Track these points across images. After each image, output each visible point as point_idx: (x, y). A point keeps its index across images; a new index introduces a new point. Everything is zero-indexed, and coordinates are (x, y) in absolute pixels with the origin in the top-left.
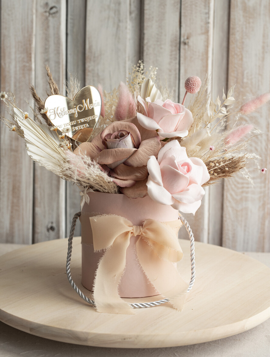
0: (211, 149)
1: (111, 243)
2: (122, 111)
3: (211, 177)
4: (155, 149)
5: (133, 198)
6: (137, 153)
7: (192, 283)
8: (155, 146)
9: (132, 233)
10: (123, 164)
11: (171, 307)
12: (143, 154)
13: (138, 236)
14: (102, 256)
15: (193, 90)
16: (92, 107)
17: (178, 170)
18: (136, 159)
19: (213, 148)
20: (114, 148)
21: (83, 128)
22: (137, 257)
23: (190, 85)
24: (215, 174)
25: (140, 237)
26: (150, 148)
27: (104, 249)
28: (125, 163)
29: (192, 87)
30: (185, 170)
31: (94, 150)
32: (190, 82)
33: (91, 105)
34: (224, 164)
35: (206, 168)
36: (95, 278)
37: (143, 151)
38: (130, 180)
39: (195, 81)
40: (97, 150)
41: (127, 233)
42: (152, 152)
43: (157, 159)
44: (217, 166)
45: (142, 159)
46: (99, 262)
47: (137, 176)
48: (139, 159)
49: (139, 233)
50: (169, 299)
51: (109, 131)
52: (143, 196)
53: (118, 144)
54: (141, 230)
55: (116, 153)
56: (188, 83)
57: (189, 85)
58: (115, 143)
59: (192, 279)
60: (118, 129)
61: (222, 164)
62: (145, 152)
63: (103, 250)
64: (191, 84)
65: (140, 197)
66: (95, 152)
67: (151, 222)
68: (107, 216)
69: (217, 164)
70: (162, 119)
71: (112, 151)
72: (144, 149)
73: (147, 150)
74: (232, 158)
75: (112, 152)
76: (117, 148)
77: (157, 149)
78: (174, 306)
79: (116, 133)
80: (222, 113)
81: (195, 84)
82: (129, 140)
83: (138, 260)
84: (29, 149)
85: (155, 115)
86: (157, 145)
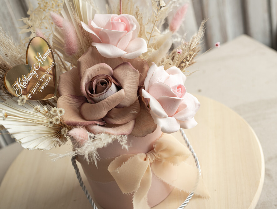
0: (179, 53)
4: (136, 79)
5: (143, 136)
8: (135, 76)
10: (116, 109)
11: (199, 197)
12: (129, 90)
16: (45, 59)
17: (176, 97)
18: (126, 98)
19: (181, 52)
20: (103, 100)
21: (47, 84)
26: (132, 81)
28: (117, 107)
31: (71, 101)
33: (44, 57)
34: (191, 59)
37: (128, 88)
38: (131, 121)
40: (72, 98)
42: (135, 84)
45: (130, 95)
47: (134, 114)
48: (128, 97)
50: (194, 192)
52: (152, 132)
53: (105, 94)
54: (155, 155)
55: (108, 104)
58: (103, 96)
60: (92, 76)
62: (130, 87)
65: (150, 133)
66: (72, 102)
70: (119, 41)
71: (102, 103)
72: (127, 85)
73: (130, 84)
75: (104, 104)
76: (106, 98)
78: (201, 196)
84: (22, 141)
85: (111, 39)
86: (135, 74)
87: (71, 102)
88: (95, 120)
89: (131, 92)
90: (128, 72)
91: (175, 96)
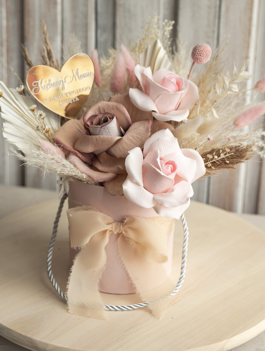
0: (209, 139)
1: (87, 241)
2: (117, 83)
3: (207, 172)
4: (143, 137)
5: (112, 195)
6: (121, 142)
7: (179, 284)
8: (143, 134)
9: (110, 231)
10: (105, 153)
11: (150, 312)
12: (128, 142)
13: (119, 235)
14: (78, 253)
15: (200, 61)
18: (120, 148)
19: (212, 139)
20: (96, 135)
21: (71, 102)
22: (118, 254)
23: (197, 55)
24: (212, 167)
25: (121, 235)
26: (137, 136)
27: (79, 246)
28: (108, 152)
29: (198, 58)
30: (169, 170)
32: (197, 52)
34: (224, 157)
35: (202, 160)
36: (70, 274)
37: (128, 140)
38: (111, 173)
39: (202, 51)
41: (105, 232)
42: (139, 141)
43: (142, 150)
44: (215, 159)
45: (126, 148)
46: (74, 259)
47: (119, 169)
48: (123, 149)
49: (119, 231)
50: (149, 303)
51: (94, 112)
53: (100, 131)
54: (121, 228)
55: (97, 141)
56: (195, 52)
57: (195, 55)
58: (96, 130)
59: (180, 280)
60: (104, 110)
61: (222, 156)
62: (131, 141)
63: (77, 248)
64: (198, 53)
65: (119, 195)
67: (133, 220)
68: (84, 211)
69: (216, 157)
70: (158, 97)
71: (92, 138)
72: (130, 137)
73: (133, 138)
74: (239, 146)
75: (93, 140)
76: (98, 135)
77: (145, 138)
78: (153, 312)
79: (100, 116)
80: (232, 91)
81: (203, 54)
82: (113, 125)
83: (120, 257)
84: (5, 130)
85: (151, 91)
86: (145, 132)
87: (81, 130)
88: (78, 151)
89: (129, 146)
90: (142, 127)
91: (159, 169)
